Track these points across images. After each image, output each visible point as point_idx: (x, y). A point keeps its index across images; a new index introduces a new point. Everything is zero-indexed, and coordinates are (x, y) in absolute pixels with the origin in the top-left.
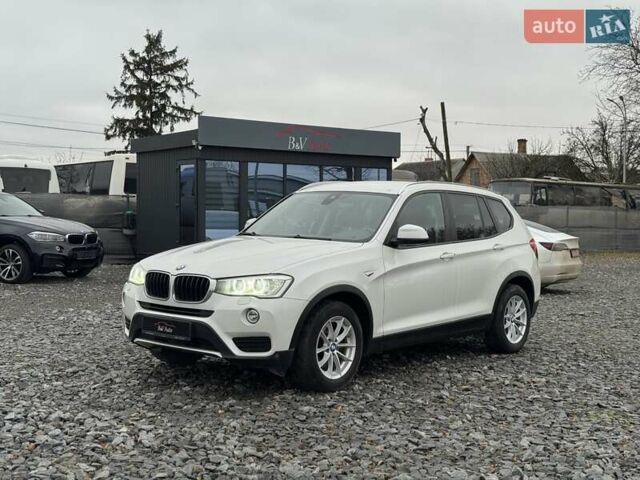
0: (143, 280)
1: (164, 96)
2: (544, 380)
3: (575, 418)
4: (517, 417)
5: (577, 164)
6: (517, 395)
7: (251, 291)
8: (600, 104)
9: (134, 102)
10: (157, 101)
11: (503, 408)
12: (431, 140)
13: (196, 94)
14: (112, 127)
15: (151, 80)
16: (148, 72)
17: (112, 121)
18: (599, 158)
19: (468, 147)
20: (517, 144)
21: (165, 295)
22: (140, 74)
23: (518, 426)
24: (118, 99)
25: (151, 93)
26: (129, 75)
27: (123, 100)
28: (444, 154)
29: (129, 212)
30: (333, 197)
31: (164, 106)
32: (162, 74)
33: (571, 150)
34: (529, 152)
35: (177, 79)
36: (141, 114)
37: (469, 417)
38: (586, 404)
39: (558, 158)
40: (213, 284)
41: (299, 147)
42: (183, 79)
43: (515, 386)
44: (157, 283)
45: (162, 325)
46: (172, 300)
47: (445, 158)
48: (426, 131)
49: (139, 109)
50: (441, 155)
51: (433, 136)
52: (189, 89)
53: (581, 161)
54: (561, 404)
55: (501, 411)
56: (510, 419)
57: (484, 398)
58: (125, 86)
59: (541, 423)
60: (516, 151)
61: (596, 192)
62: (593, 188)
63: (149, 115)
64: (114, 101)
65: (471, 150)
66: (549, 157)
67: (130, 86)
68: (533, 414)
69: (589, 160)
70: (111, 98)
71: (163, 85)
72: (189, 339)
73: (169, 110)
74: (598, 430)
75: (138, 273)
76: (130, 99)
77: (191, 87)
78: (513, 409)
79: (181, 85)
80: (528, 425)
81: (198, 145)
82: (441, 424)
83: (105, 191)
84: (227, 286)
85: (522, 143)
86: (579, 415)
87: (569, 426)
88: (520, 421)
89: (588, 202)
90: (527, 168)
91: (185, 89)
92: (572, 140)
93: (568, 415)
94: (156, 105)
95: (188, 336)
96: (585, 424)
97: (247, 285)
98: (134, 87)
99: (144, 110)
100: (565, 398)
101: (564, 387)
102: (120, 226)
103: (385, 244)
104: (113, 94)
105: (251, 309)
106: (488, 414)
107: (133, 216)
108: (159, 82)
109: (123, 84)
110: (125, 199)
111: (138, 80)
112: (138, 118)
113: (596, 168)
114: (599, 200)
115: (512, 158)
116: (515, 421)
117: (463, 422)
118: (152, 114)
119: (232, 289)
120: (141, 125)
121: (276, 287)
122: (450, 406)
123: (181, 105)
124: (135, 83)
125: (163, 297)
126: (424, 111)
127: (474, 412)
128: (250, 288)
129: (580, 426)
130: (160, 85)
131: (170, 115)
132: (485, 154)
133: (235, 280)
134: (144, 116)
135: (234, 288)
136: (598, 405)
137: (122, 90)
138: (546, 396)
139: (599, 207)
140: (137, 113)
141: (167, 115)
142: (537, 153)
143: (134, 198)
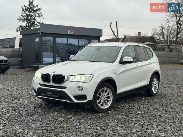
0: (40, 76)
1: (34, 19)
2: (142, 106)
3: (152, 120)
4: (133, 120)
5: (155, 39)
6: (133, 112)
7: (79, 80)
8: (162, 21)
9: (25, 21)
10: (32, 20)
11: (128, 117)
12: (113, 32)
13: (44, 19)
14: (19, 28)
15: (30, 14)
16: (29, 12)
17: (19, 26)
18: (161, 37)
19: (124, 34)
20: (138, 33)
21: (49, 82)
22: (27, 12)
23: (132, 124)
24: (21, 20)
25: (30, 18)
26: (24, 12)
27: (22, 20)
28: (117, 36)
29: (20, 53)
30: (100, 48)
31: (34, 22)
32: (33, 12)
33: (153, 35)
34: (141, 35)
35: (38, 14)
36: (27, 24)
37: (116, 121)
38: (156, 115)
39: (150, 37)
40: (66, 78)
41: (71, 33)
42: (40, 14)
43: (133, 109)
44: (45, 77)
45: (48, 92)
46: (51, 83)
47: (117, 37)
48: (112, 29)
49: (27, 22)
50: (116, 36)
51: (113, 31)
52: (42, 17)
53: (156, 38)
54: (147, 115)
55: (127, 118)
56: (130, 121)
57: (122, 114)
58: (22, 16)
59: (140, 123)
60: (138, 35)
61: (160, 46)
62: (159, 46)
63: (30, 25)
64: (19, 20)
65: (125, 35)
66: (147, 37)
67: (24, 16)
68: (138, 119)
69: (159, 38)
70: (18, 19)
71: (34, 16)
72: (58, 96)
73: (36, 23)
74: (160, 125)
75: (38, 74)
76: (24, 20)
77: (42, 16)
78: (132, 117)
79: (39, 16)
80: (136, 124)
81: (40, 32)
82: (106, 124)
83: (13, 47)
84: (71, 78)
85: (139, 33)
86: (153, 119)
87: (150, 124)
88: (133, 122)
89: (158, 50)
90: (141, 40)
91: (40, 17)
92: (154, 32)
93: (150, 119)
94: (32, 22)
95: (58, 95)
96: (155, 123)
97: (78, 78)
98: (26, 16)
99: (28, 23)
100: (149, 113)
101: (149, 109)
102: (17, 57)
103: (119, 63)
104: (19, 18)
105: (80, 86)
106: (123, 120)
107: (21, 54)
108: (33, 15)
109: (22, 15)
110: (19, 49)
111: (26, 14)
112: (26, 26)
113: (161, 40)
114: (161, 49)
115: (136, 37)
116: (132, 122)
117: (114, 123)
118: (31, 24)
119: (72, 80)
120: (27, 28)
121: (88, 79)
122: (110, 117)
123: (39, 22)
124: (26, 15)
125: (48, 82)
126: (111, 23)
127: (118, 119)
128: (78, 79)
129: (154, 124)
130: (33, 16)
131: (36, 25)
132: (129, 36)
133: (73, 76)
134: (28, 25)
135: (73, 79)
136: (160, 115)
137: (22, 17)
138: (143, 112)
139: (161, 51)
140: (26, 24)
141: (35, 24)
142: (143, 36)
143: (21, 49)
